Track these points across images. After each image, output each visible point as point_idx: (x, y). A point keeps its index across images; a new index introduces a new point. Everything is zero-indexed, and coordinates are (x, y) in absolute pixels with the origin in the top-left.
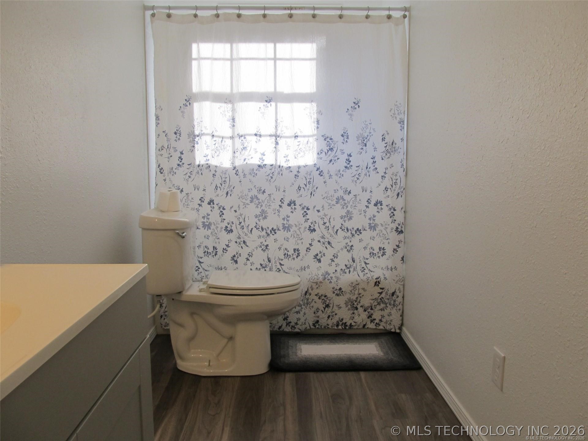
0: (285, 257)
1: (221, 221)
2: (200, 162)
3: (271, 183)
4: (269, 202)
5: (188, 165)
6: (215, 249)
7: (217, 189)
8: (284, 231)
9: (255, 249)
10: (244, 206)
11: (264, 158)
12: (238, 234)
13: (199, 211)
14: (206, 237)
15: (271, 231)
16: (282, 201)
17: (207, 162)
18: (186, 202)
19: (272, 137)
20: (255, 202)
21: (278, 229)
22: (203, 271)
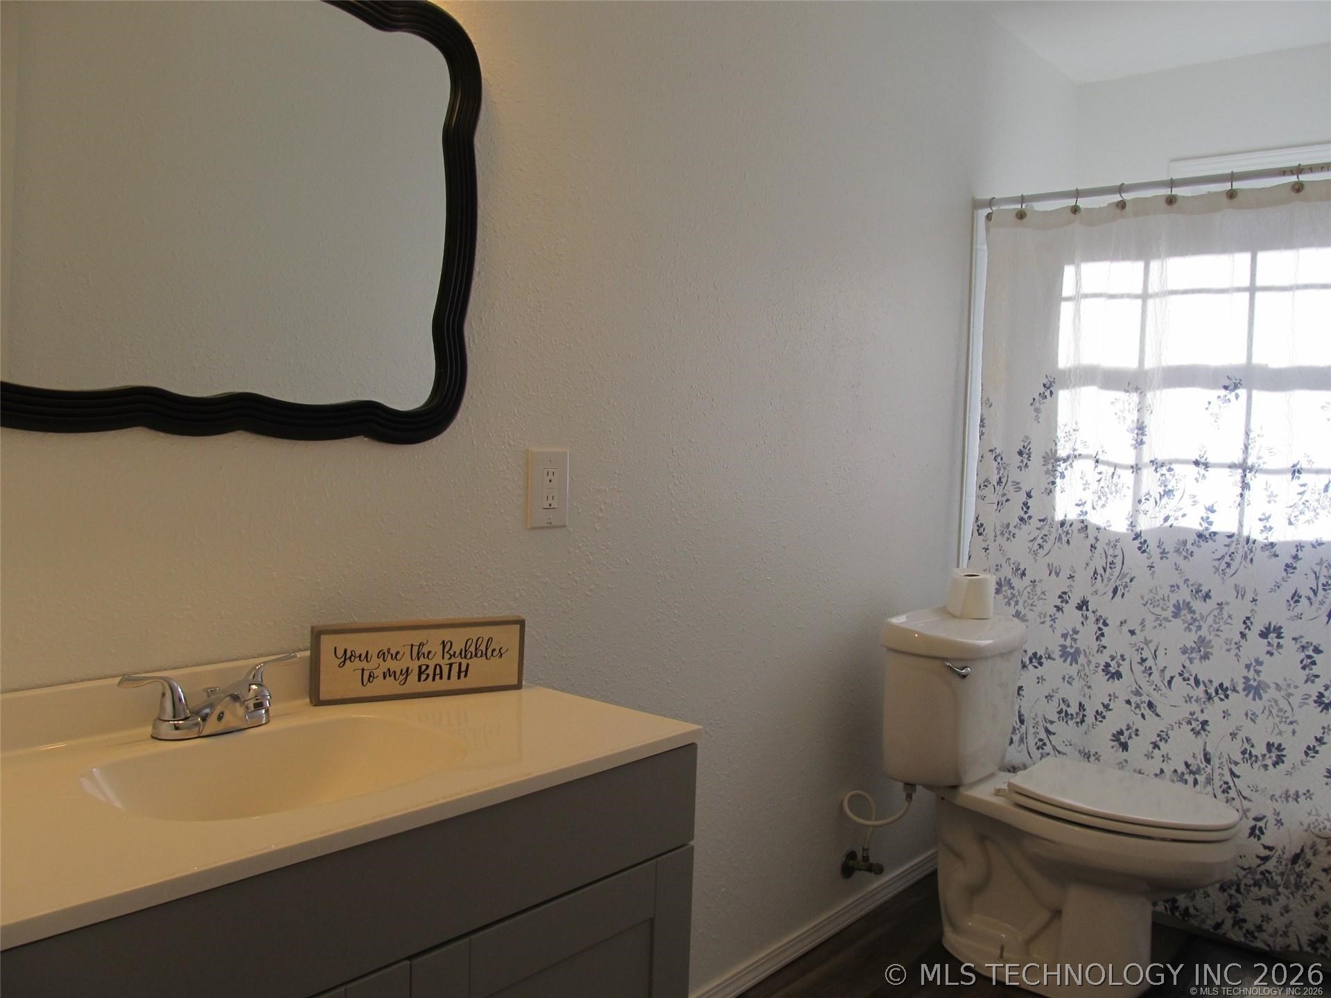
0: (1244, 757)
1: (1098, 651)
2: (1066, 516)
3: (1225, 578)
4: (1217, 621)
5: (1040, 520)
6: (1082, 710)
7: (1096, 579)
8: (1247, 695)
9: (1176, 726)
10: (1156, 624)
11: (1212, 517)
12: (1135, 685)
13: (1056, 620)
14: (1066, 679)
15: (1217, 692)
16: (1247, 622)
17: (1082, 518)
18: (1029, 597)
19: (1234, 471)
20: (1183, 617)
21: (1234, 687)
22: (1052, 751)
